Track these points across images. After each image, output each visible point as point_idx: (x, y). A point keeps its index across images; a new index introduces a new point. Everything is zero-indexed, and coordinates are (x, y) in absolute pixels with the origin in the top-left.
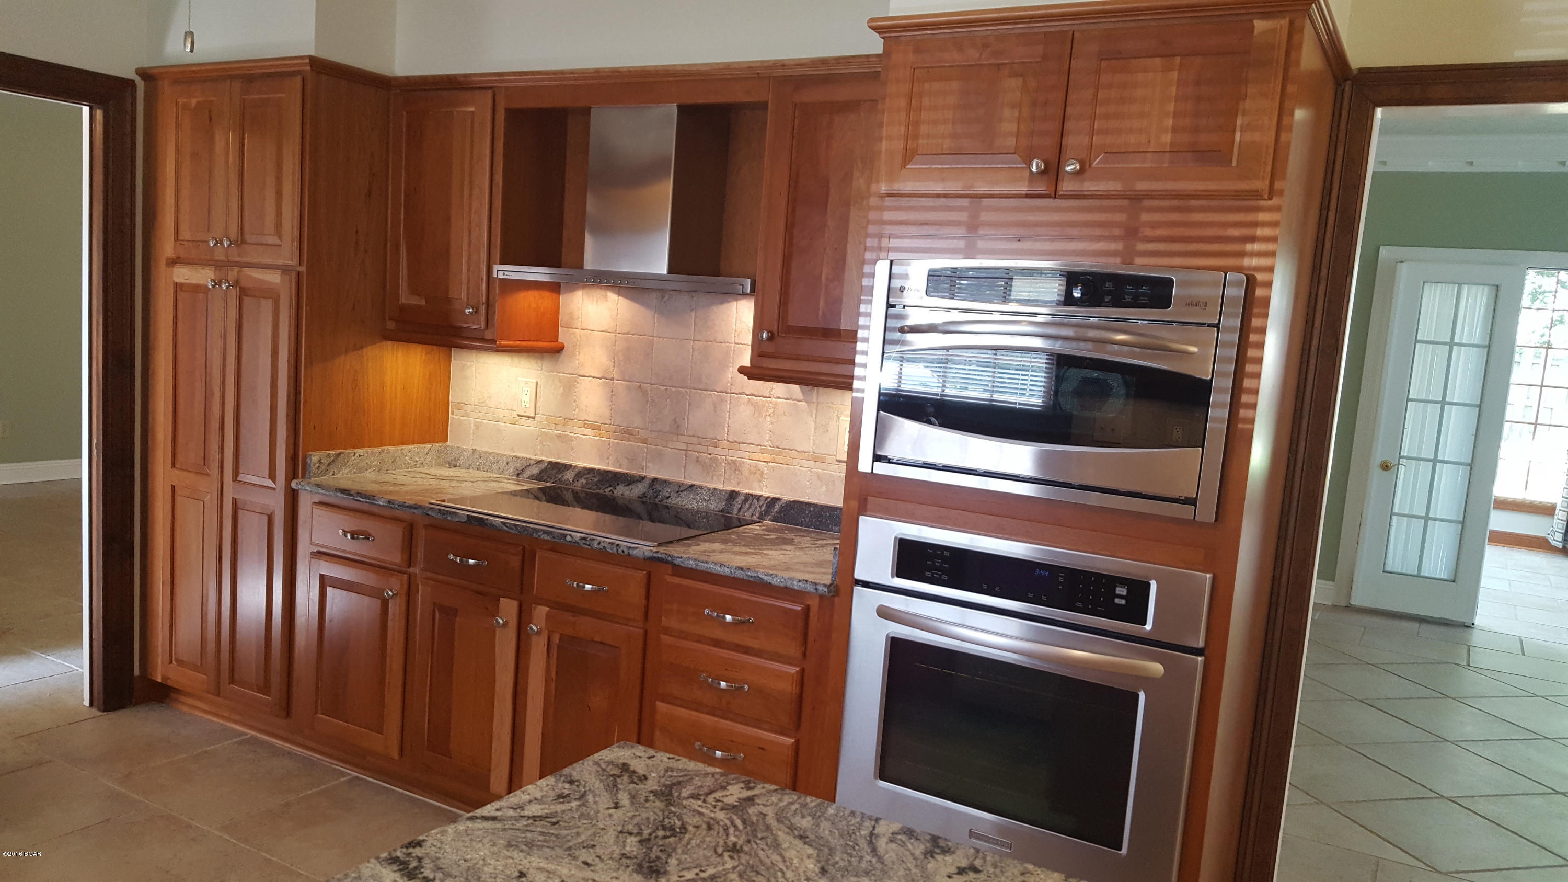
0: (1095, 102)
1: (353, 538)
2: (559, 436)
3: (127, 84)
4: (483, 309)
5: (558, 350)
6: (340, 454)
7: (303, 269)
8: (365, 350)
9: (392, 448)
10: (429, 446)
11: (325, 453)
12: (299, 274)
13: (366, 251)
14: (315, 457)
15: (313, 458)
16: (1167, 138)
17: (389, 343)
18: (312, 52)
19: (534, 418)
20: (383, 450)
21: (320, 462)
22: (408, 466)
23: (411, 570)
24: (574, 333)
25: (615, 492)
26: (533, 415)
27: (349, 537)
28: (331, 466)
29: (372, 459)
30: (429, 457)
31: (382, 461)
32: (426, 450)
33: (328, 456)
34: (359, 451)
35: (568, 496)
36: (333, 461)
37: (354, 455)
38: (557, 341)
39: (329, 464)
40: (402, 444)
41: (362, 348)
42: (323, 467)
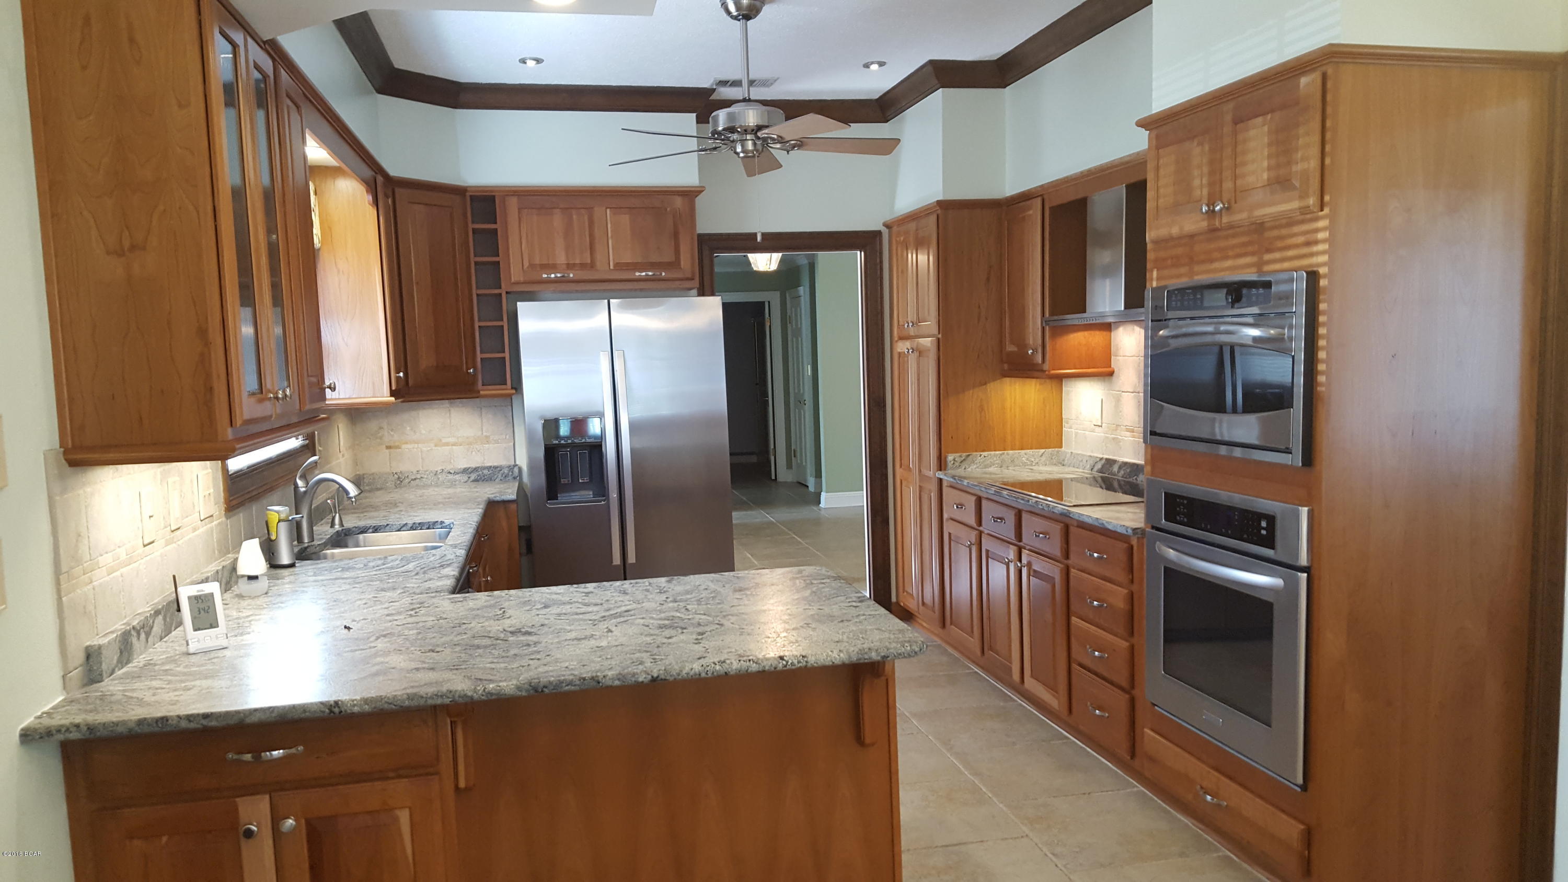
0: (1234, 156)
1: (957, 507)
2: (1114, 439)
3: (878, 234)
4: (1040, 350)
5: (1111, 374)
6: (969, 455)
7: (940, 336)
8: (988, 385)
9: (1011, 452)
10: (1044, 450)
11: (958, 454)
12: (939, 339)
13: (987, 319)
14: (950, 458)
15: (949, 458)
16: (1265, 176)
17: (1008, 379)
18: (941, 198)
19: (1101, 426)
20: (1003, 453)
21: (954, 460)
22: (1025, 464)
23: (981, 528)
24: (1118, 360)
25: (1138, 479)
26: (1100, 424)
27: (955, 508)
28: (963, 463)
29: (995, 459)
30: (1043, 458)
31: (1003, 461)
32: (1040, 454)
33: (961, 456)
34: (985, 454)
35: (1116, 484)
36: (964, 460)
37: (980, 456)
38: (1110, 367)
39: (961, 462)
40: (1022, 449)
41: (985, 384)
42: (957, 464)
